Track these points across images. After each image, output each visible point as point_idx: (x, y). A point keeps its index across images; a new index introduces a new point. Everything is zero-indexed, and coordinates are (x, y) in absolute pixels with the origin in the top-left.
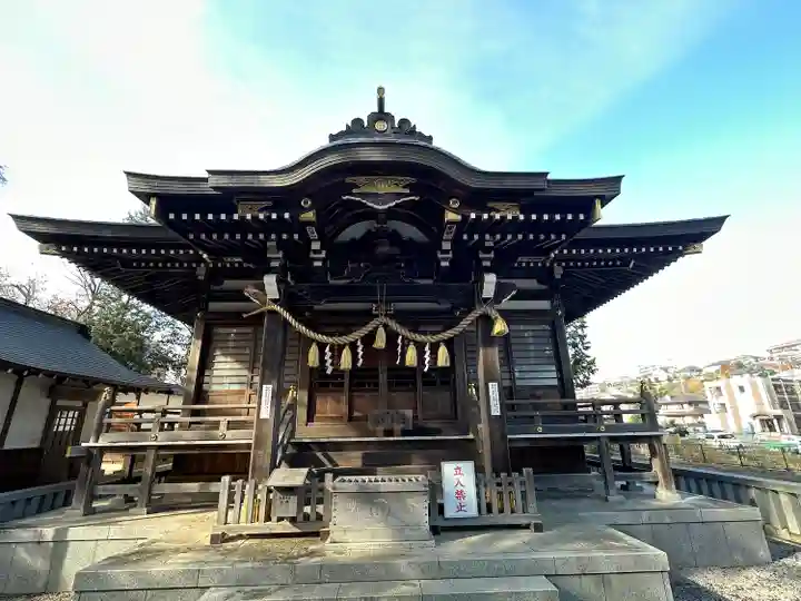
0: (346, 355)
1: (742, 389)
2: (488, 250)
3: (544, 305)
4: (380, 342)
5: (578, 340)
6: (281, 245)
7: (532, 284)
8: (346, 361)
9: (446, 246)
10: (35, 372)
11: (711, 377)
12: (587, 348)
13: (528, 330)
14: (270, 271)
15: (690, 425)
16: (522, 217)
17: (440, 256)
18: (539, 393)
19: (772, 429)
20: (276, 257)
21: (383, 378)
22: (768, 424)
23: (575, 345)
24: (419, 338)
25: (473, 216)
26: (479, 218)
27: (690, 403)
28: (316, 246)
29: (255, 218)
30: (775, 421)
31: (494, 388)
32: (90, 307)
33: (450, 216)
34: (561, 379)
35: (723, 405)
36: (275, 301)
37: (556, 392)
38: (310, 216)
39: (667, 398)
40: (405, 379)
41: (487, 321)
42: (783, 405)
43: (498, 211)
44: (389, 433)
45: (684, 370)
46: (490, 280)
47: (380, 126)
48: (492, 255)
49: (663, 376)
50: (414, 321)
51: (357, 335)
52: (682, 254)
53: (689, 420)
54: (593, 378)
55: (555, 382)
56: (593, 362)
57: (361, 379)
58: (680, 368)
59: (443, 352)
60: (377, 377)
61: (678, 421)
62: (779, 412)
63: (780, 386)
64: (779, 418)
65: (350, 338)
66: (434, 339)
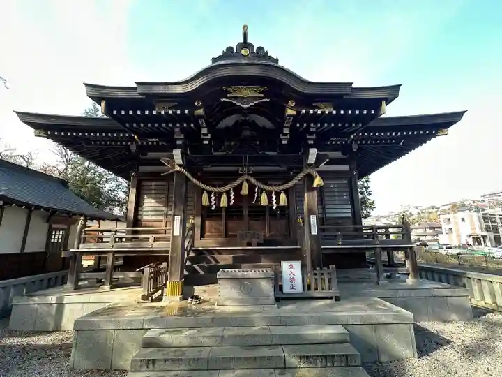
0: (224, 198)
1: (463, 220)
2: (312, 133)
3: (345, 168)
4: (245, 191)
5: (364, 189)
6: (182, 130)
7: (338, 155)
8: (224, 202)
9: (286, 131)
10: (38, 208)
11: (445, 212)
12: (370, 195)
13: (334, 184)
14: (176, 147)
15: (429, 241)
16: (334, 112)
17: (282, 137)
18: (340, 221)
19: (479, 244)
20: (180, 138)
21: (246, 212)
22: (477, 240)
23: (362, 193)
24: (268, 188)
25: (304, 111)
26: (307, 112)
27: (431, 228)
28: (204, 131)
29: (166, 113)
30: (482, 239)
31: (313, 219)
32: (66, 169)
33: (289, 112)
34: (354, 213)
35: (451, 229)
36: (180, 166)
37: (350, 221)
38: (201, 112)
39: (417, 225)
40: (259, 213)
41: (311, 178)
42: (487, 229)
43: (319, 108)
44: (249, 244)
45: (429, 208)
46: (313, 153)
47: (245, 52)
48: (314, 137)
49: (415, 212)
50: (264, 178)
51: (229, 187)
52: (435, 136)
53: (429, 238)
54: (372, 213)
55: (350, 215)
56: (373, 203)
57: (232, 213)
58: (425, 207)
59: (283, 196)
60: (242, 212)
61: (422, 238)
62: (485, 233)
63: (487, 218)
64: (484, 237)
65: (226, 188)
66: (278, 189)
